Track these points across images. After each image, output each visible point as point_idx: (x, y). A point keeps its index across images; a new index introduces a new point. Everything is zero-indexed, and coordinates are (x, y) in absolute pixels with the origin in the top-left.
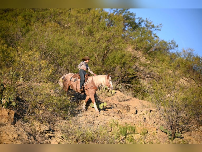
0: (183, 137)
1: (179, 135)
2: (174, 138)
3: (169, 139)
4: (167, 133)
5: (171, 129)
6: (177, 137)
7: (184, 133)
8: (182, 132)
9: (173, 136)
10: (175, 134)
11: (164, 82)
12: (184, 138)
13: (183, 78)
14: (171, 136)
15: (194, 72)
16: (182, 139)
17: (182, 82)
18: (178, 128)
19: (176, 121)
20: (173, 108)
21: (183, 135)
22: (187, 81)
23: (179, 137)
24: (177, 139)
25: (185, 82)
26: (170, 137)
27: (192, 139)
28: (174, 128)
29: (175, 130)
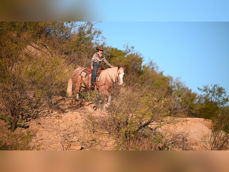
0: (28, 127)
1: (22, 124)
2: (16, 127)
3: (9, 129)
4: (5, 120)
5: (12, 115)
6: (20, 127)
7: (30, 120)
8: (27, 120)
9: (13, 125)
10: (16, 122)
11: (3, 48)
12: (30, 127)
13: (30, 44)
14: (11, 124)
15: (46, 36)
16: (26, 129)
17: (29, 50)
18: (22, 113)
19: (19, 103)
20: (15, 86)
21: (28, 124)
22: (37, 48)
23: (23, 127)
24: (20, 128)
25: (33, 49)
26: (9, 126)
27: (41, 129)
28: (16, 114)
29: (17, 116)
